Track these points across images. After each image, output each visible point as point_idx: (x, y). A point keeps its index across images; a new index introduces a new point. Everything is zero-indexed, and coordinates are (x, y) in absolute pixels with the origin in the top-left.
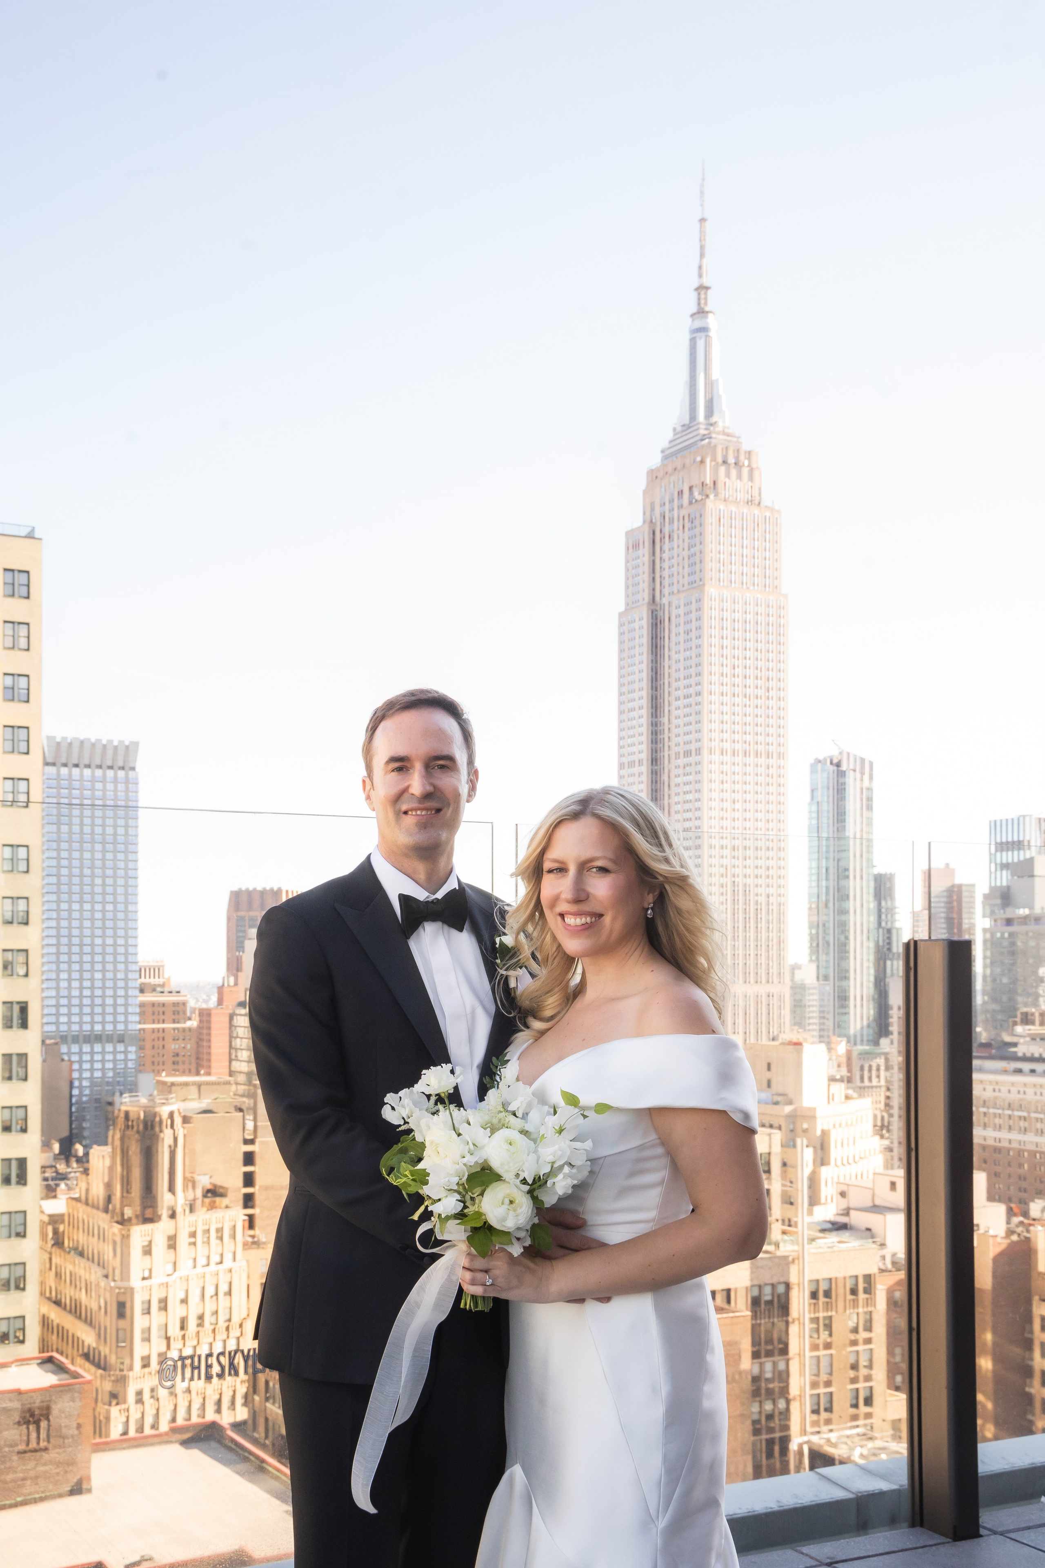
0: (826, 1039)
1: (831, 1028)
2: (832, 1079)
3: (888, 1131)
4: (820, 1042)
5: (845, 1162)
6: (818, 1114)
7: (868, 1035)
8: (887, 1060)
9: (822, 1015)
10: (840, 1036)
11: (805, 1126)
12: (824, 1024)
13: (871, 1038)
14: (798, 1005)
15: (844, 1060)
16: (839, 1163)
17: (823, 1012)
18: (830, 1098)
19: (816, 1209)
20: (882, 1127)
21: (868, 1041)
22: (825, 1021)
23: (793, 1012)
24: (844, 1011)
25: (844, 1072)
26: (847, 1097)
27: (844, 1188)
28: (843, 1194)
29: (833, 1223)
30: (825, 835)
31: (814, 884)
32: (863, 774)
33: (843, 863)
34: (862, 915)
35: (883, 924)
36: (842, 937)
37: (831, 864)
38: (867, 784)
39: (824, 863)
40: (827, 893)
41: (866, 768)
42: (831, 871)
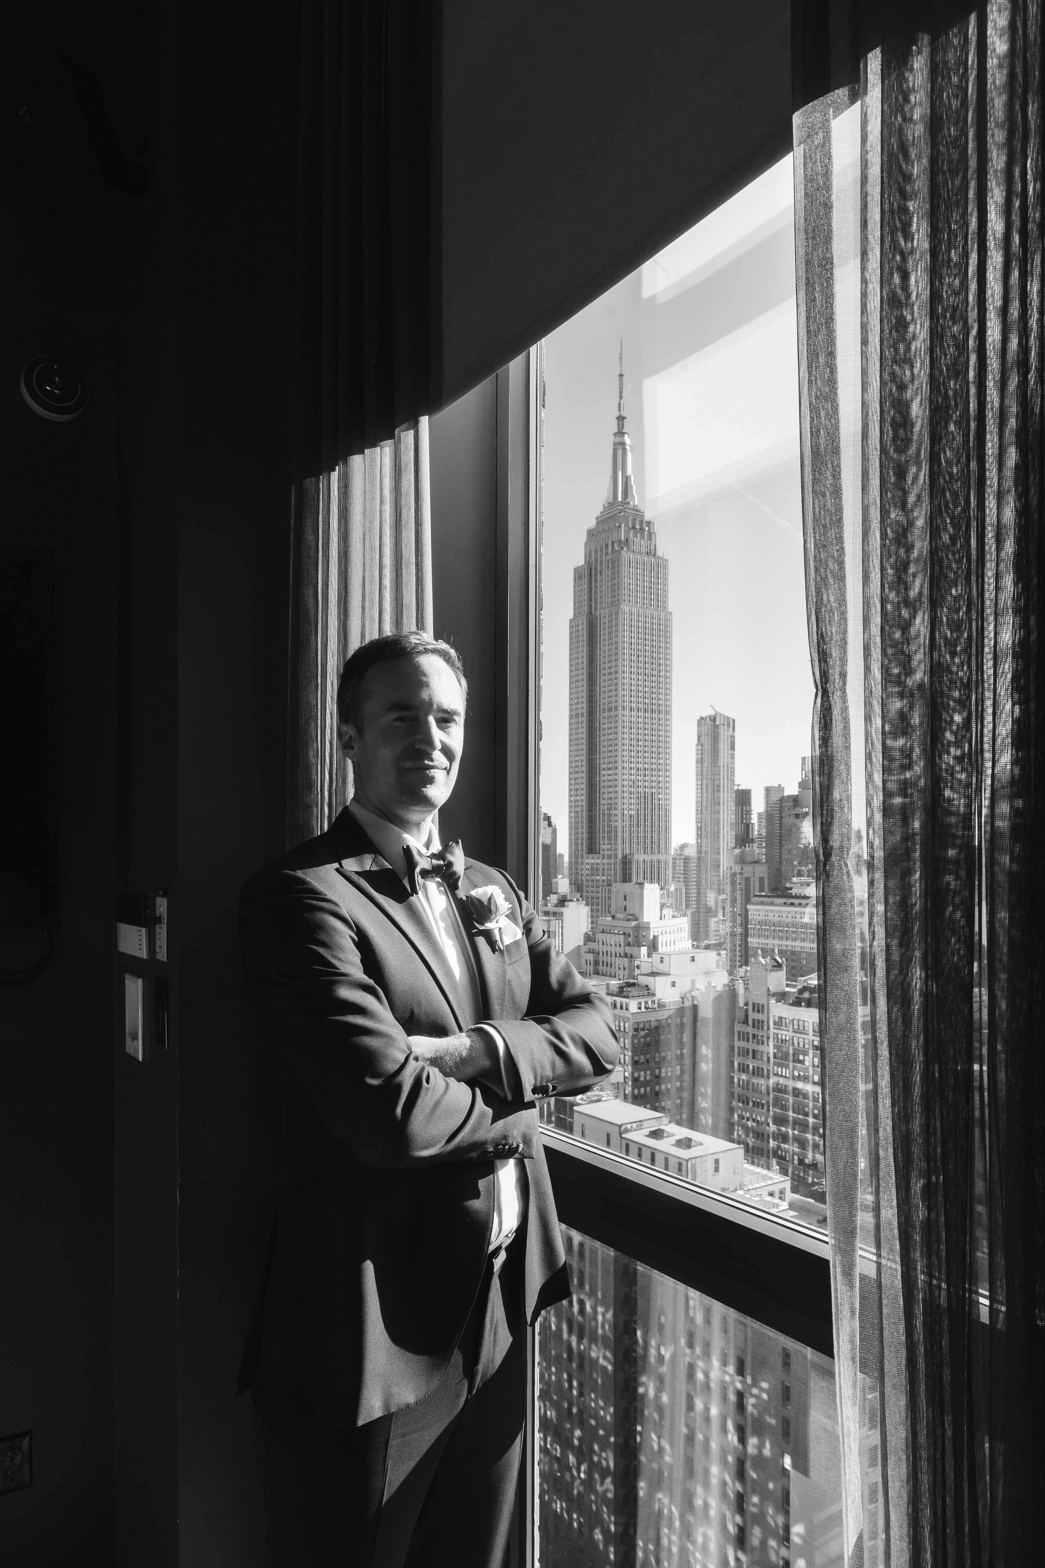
2: (664, 906)
6: (653, 926)
11: (644, 933)
30: (706, 765)
31: (699, 795)
32: (729, 727)
33: (716, 782)
34: (728, 814)
35: (744, 821)
36: (716, 828)
37: (709, 782)
38: (731, 733)
39: (705, 782)
40: (707, 801)
41: (731, 723)
42: (710, 787)
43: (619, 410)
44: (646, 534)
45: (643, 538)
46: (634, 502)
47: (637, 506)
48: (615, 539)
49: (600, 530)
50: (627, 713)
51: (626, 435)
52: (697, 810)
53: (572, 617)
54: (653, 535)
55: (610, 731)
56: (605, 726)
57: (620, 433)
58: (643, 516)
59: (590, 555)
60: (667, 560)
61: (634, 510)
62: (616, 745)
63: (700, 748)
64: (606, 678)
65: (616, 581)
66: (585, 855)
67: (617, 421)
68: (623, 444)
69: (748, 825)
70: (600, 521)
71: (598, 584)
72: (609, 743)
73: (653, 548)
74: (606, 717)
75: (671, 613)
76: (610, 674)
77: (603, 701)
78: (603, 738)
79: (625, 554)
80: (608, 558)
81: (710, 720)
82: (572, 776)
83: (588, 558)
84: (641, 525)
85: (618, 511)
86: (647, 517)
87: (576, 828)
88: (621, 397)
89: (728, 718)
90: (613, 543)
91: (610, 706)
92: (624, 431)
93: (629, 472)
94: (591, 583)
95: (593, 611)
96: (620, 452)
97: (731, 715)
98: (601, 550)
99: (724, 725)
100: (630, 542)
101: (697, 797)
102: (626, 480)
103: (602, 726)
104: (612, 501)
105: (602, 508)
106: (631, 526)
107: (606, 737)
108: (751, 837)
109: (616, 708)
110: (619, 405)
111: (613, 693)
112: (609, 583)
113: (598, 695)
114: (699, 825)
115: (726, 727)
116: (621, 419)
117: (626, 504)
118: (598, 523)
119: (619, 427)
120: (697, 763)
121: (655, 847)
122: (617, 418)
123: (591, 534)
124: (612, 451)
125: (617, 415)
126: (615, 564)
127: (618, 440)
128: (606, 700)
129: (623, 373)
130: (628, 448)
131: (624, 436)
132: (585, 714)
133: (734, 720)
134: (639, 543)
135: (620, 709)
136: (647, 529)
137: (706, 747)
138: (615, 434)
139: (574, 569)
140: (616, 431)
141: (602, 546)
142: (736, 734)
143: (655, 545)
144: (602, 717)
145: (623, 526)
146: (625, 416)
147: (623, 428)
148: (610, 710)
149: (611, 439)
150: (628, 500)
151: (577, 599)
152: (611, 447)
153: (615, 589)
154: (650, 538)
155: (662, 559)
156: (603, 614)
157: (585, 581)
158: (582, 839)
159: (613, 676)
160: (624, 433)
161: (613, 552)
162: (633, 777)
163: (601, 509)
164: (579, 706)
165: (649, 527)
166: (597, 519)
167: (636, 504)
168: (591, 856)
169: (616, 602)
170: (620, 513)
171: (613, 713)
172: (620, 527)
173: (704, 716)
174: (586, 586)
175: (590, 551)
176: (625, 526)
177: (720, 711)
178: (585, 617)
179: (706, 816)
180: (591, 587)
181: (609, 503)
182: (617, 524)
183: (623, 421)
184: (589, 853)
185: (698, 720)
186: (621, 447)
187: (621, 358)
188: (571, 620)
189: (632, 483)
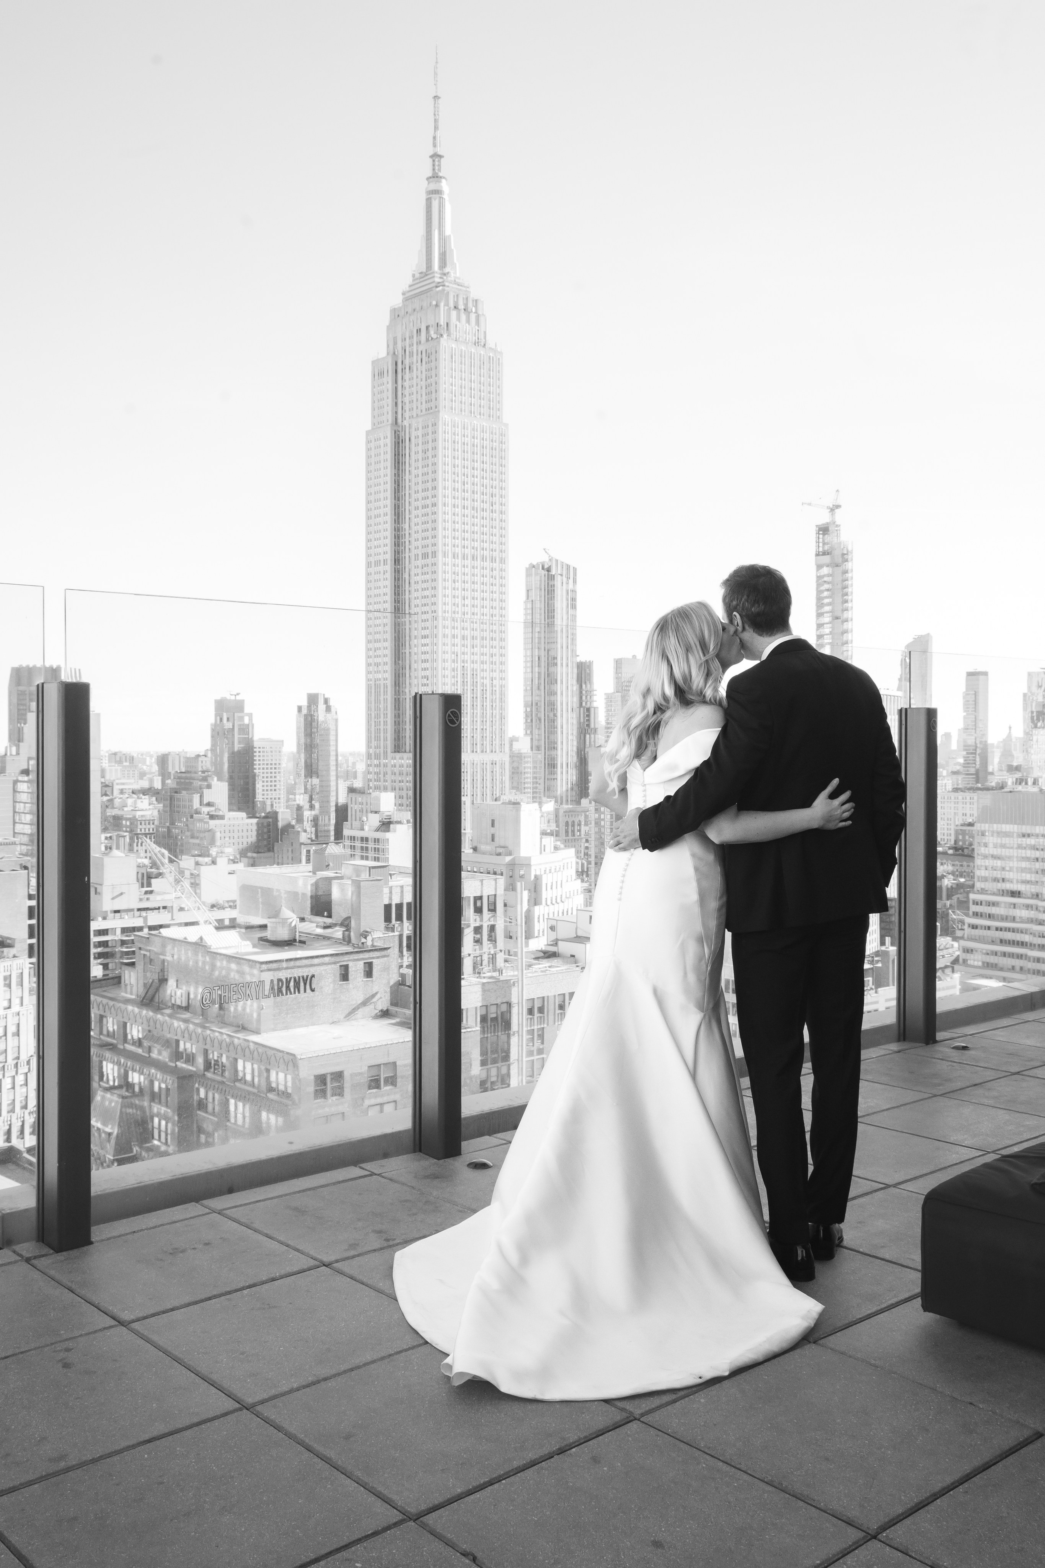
0: (538, 800)
1: (542, 791)
2: (544, 833)
3: (587, 876)
4: (535, 802)
5: (554, 902)
6: (533, 862)
7: (572, 796)
8: (586, 817)
9: (535, 780)
10: (549, 797)
11: (522, 872)
12: (536, 788)
13: (574, 799)
14: (516, 772)
15: (552, 817)
16: (549, 903)
17: (536, 778)
18: (543, 849)
19: (531, 941)
20: (583, 872)
21: (572, 801)
22: (538, 785)
23: (512, 778)
24: (552, 777)
25: (553, 827)
26: (556, 848)
27: (554, 923)
28: (552, 928)
29: (545, 952)
30: (538, 629)
31: (529, 670)
32: (568, 578)
33: (552, 653)
34: (567, 696)
35: (584, 704)
36: (551, 715)
37: (543, 653)
38: (571, 586)
39: (536, 653)
40: (539, 678)
41: (570, 572)
42: (543, 659)
43: (435, 146)
44: (473, 317)
45: (468, 321)
46: (455, 273)
47: (459, 278)
48: (431, 322)
49: (410, 310)
50: (449, 560)
51: (443, 181)
52: (526, 690)
53: (370, 428)
54: (482, 319)
55: (425, 585)
56: (418, 578)
57: (435, 177)
58: (469, 292)
59: (395, 343)
60: (501, 353)
61: (455, 283)
62: (434, 604)
63: (529, 606)
64: (420, 512)
65: (433, 380)
66: (390, 755)
67: (431, 160)
68: (438, 192)
69: (588, 710)
70: (408, 298)
71: (406, 384)
72: (425, 601)
73: (482, 336)
74: (420, 566)
75: (506, 425)
76: (426, 506)
77: (414, 546)
78: (414, 596)
79: (444, 341)
80: (421, 348)
81: (543, 568)
82: (370, 646)
83: (391, 347)
84: (466, 305)
85: (434, 285)
86: (473, 295)
87: (378, 716)
88: (436, 128)
89: (568, 567)
90: (427, 327)
91: (425, 550)
92: (440, 174)
93: (448, 231)
94: (396, 382)
95: (399, 421)
96: (435, 204)
97: (572, 564)
98: (411, 337)
99: (561, 575)
100: (452, 328)
101: (525, 673)
102: (444, 240)
103: (414, 579)
104: (424, 270)
105: (411, 279)
106: (452, 305)
107: (419, 594)
108: (592, 726)
109: (434, 554)
110: (434, 138)
111: (429, 534)
112: (423, 383)
113: (407, 535)
114: (529, 709)
115: (565, 579)
116: (436, 157)
117: (445, 274)
118: (406, 300)
119: (434, 169)
120: (525, 627)
121: (487, 743)
122: (431, 157)
123: (396, 315)
124: (424, 202)
125: (432, 153)
126: (430, 357)
127: (433, 186)
128: (419, 543)
129: (439, 95)
130: (445, 196)
131: (440, 182)
132: (389, 562)
133: (575, 569)
134: (461, 326)
135: (440, 555)
136: (474, 310)
137: (538, 605)
138: (428, 179)
139: (373, 362)
140: (430, 175)
141: (412, 332)
142: (579, 588)
143: (485, 333)
144: (413, 567)
145: (442, 304)
146: (439, 153)
147: (439, 170)
148: (425, 556)
149: (423, 186)
150: (446, 270)
151: (376, 404)
152: (424, 197)
153: (431, 391)
154: (478, 323)
155: (494, 350)
156: (413, 426)
157: (389, 379)
158: (385, 731)
159: (429, 510)
160: (441, 177)
161: (427, 340)
162: (457, 649)
163: (410, 281)
164: (380, 550)
165: (476, 307)
166: (403, 294)
167: (458, 275)
168: (398, 755)
169: (432, 410)
170: (437, 287)
171: (429, 561)
172: (437, 305)
173: (535, 564)
174: (390, 386)
175: (395, 339)
176: (445, 305)
177: (555, 556)
178: (389, 428)
179: (537, 698)
180: (396, 388)
181: (420, 273)
182: (434, 303)
183: (439, 161)
184: (395, 752)
185: (527, 569)
186: (437, 196)
187: (436, 74)
188: (368, 433)
189: (453, 247)
